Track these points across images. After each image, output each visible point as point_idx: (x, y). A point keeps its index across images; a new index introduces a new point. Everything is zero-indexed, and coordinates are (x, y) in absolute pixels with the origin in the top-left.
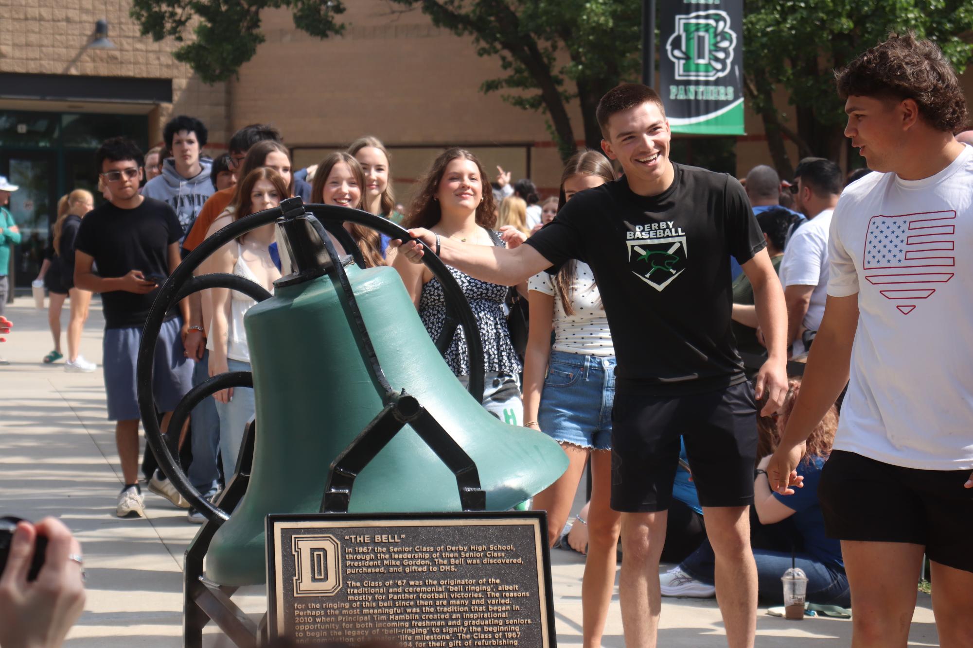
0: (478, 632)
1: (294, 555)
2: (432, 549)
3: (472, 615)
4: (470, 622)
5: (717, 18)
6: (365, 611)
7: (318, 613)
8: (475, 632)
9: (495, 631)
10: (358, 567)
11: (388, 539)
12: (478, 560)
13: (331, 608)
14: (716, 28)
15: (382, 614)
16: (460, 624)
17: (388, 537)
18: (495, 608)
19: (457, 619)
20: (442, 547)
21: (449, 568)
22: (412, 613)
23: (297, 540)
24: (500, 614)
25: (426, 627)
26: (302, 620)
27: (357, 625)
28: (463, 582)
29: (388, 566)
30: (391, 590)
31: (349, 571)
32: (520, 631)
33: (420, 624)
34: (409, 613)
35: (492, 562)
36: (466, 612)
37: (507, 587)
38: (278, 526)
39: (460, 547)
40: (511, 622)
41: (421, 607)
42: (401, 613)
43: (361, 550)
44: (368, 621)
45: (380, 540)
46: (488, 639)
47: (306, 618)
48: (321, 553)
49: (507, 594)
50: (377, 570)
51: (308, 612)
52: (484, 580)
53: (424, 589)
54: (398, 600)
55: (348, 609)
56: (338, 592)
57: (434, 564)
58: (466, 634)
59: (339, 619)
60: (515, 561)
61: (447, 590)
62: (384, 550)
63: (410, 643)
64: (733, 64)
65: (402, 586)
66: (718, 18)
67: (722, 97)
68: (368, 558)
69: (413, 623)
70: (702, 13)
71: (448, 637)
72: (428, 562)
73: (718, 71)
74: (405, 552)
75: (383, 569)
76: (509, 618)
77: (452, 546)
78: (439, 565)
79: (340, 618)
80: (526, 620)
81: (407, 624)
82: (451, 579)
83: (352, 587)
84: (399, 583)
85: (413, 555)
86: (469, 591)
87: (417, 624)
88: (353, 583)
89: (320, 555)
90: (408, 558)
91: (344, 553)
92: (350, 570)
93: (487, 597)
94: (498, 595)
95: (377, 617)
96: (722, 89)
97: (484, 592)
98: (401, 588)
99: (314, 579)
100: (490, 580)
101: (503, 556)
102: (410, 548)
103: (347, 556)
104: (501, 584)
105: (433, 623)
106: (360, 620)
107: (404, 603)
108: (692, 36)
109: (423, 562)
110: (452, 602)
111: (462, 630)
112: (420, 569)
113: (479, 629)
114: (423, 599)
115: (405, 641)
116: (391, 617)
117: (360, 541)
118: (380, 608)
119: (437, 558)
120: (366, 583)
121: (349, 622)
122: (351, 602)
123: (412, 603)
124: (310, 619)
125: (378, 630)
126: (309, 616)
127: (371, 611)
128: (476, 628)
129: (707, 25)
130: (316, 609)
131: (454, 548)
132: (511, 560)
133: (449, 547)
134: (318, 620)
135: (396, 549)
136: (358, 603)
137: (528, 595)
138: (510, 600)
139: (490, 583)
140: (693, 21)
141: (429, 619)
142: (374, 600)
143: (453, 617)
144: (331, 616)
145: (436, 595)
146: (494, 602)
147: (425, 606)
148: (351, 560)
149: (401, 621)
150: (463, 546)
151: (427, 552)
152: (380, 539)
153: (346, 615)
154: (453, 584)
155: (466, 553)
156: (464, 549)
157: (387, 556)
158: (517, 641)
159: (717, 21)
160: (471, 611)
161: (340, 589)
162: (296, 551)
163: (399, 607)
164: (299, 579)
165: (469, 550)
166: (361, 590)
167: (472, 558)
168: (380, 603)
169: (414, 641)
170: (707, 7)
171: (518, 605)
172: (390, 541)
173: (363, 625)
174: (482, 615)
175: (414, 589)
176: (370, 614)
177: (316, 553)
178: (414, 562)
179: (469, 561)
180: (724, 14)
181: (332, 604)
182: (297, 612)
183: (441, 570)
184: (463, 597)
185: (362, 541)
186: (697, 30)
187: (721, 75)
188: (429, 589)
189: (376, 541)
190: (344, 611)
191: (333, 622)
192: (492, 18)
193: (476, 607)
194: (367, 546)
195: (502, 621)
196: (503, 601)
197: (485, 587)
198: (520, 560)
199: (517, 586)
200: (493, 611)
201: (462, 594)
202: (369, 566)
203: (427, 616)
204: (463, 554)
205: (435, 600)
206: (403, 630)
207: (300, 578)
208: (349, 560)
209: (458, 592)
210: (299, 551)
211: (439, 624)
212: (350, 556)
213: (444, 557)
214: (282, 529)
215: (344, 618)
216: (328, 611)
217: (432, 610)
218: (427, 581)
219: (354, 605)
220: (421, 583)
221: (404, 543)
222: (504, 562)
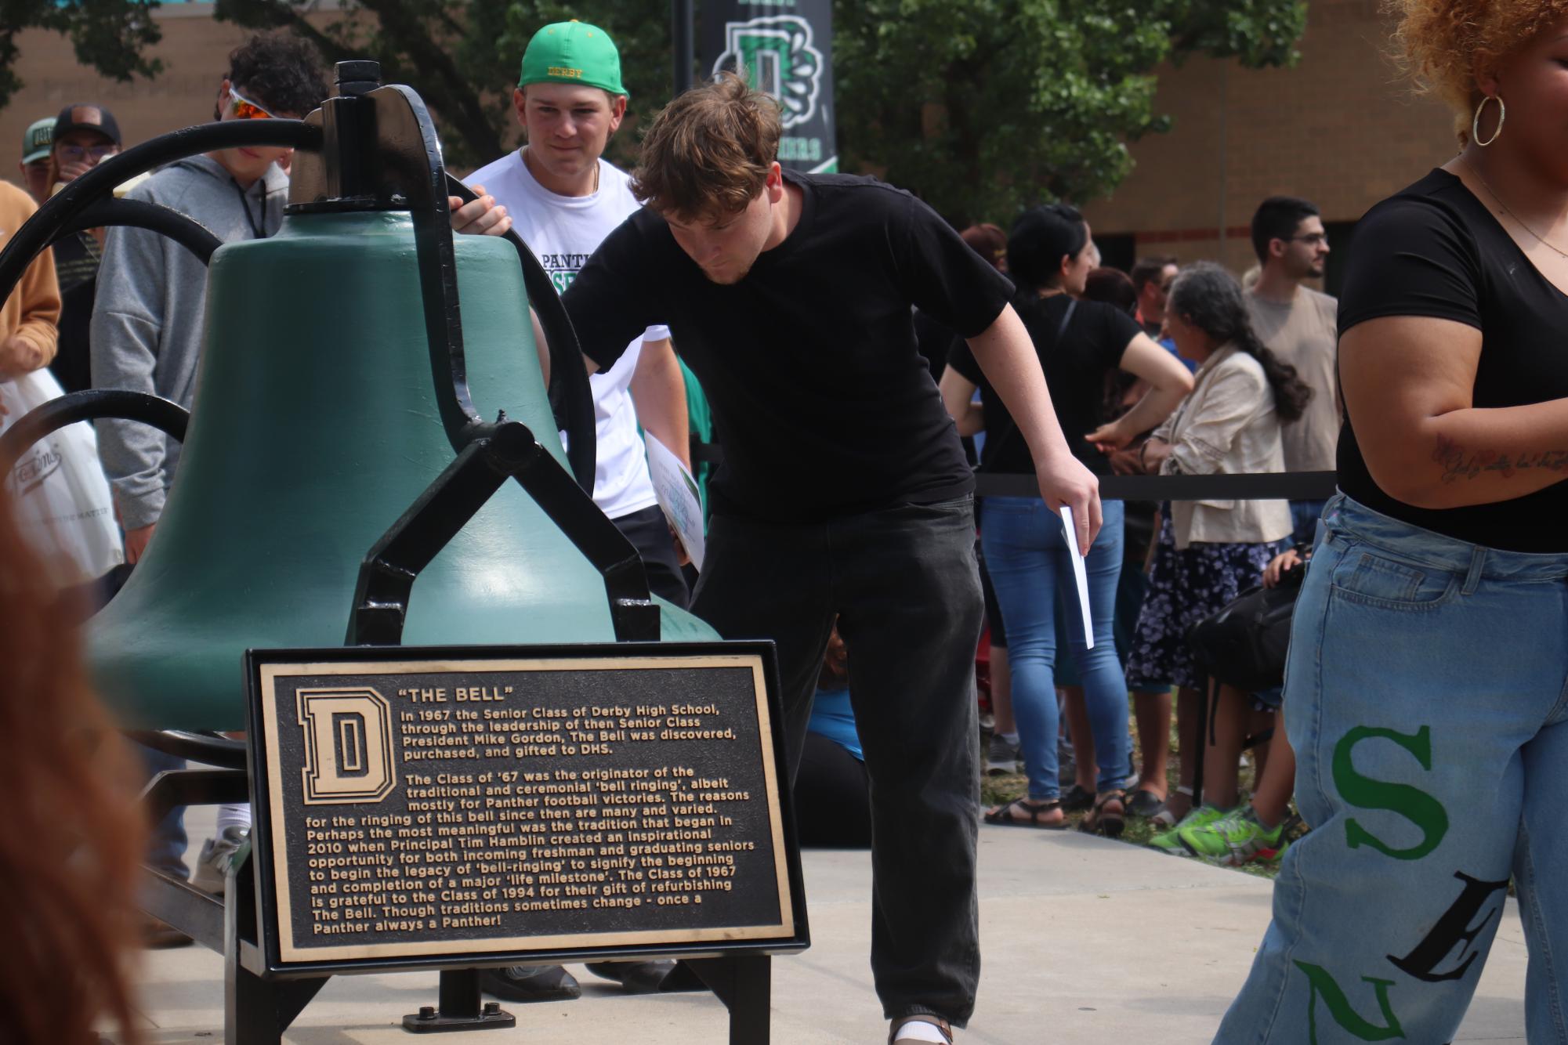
0: (656, 867)
1: (302, 726)
2: (564, 713)
3: (643, 835)
4: (641, 848)
5: (791, 28)
6: (442, 830)
7: (352, 835)
8: (651, 867)
9: (689, 864)
10: (426, 748)
11: (481, 696)
12: (651, 734)
13: (376, 825)
14: (791, 44)
15: (473, 836)
16: (622, 852)
17: (481, 692)
18: (687, 822)
19: (616, 844)
20: (584, 710)
21: (597, 748)
22: (531, 832)
23: (305, 697)
24: (697, 833)
25: (558, 859)
26: (321, 848)
27: (428, 855)
28: (625, 774)
29: (482, 747)
30: (490, 791)
31: (408, 755)
32: (735, 863)
33: (547, 853)
34: (526, 834)
35: (677, 737)
36: (634, 830)
37: (706, 783)
38: (269, 672)
39: (617, 709)
40: (718, 847)
41: (548, 821)
42: (511, 834)
43: (430, 715)
44: (448, 850)
45: (466, 697)
46: (677, 880)
47: (329, 845)
48: (354, 722)
49: (709, 796)
50: (462, 753)
51: (333, 833)
52: (665, 770)
53: (552, 788)
54: (504, 809)
55: (410, 827)
56: (390, 794)
57: (569, 741)
58: (635, 870)
59: (393, 847)
60: (720, 734)
61: (596, 789)
62: (474, 715)
63: (531, 889)
64: (819, 102)
65: (511, 782)
66: (794, 29)
67: (804, 156)
68: (445, 732)
69: (535, 851)
70: (768, 20)
71: (601, 877)
72: (557, 737)
73: (795, 113)
74: (514, 719)
75: (473, 750)
76: (714, 840)
77: (602, 708)
78: (579, 743)
79: (394, 844)
80: (745, 844)
81: (523, 855)
82: (603, 768)
83: (415, 786)
84: (506, 776)
85: (529, 725)
86: (637, 792)
87: (543, 854)
88: (417, 778)
89: (352, 725)
90: (519, 731)
91: (398, 722)
92: (409, 753)
93: (670, 802)
94: (691, 797)
95: (466, 842)
96: (802, 143)
97: (665, 792)
98: (508, 788)
99: (342, 773)
100: (675, 770)
101: (698, 724)
102: (524, 712)
103: (404, 727)
104: (695, 777)
105: (572, 850)
106: (434, 848)
107: (515, 814)
108: (752, 56)
109: (548, 738)
110: (606, 811)
111: (628, 863)
112: (543, 751)
113: (659, 862)
114: (551, 807)
115: (520, 885)
116: (492, 841)
117: (428, 698)
118: (472, 824)
119: (574, 729)
120: (442, 778)
121: (414, 852)
122: (414, 813)
123: (531, 815)
124: (337, 847)
125: (468, 866)
126: (335, 841)
127: (454, 831)
128: (652, 860)
129: (777, 40)
130: (348, 828)
131: (605, 712)
132: (713, 733)
133: (596, 710)
134: (353, 848)
135: (496, 714)
136: (429, 816)
137: (747, 798)
138: (714, 808)
139: (676, 775)
140: (755, 33)
141: (565, 845)
142: (458, 809)
143: (609, 840)
144: (376, 840)
145: (575, 798)
146: (684, 810)
147: (556, 820)
148: (412, 735)
149: (512, 848)
150: (622, 706)
151: (554, 719)
152: (464, 694)
153: (407, 837)
154: (606, 778)
155: (627, 719)
156: (624, 713)
157: (480, 727)
158: (730, 883)
159: (792, 33)
160: (641, 829)
161: (393, 790)
162: (304, 718)
163: (507, 822)
164: (312, 771)
165: (634, 716)
166: (433, 790)
167: (637, 729)
168: (470, 814)
169: (537, 885)
170: (775, 11)
171: (729, 816)
172: (485, 698)
173: (439, 858)
174: (663, 834)
175: (535, 788)
176: (451, 835)
177: (343, 723)
178: (532, 737)
179: (635, 736)
180: (801, 22)
181: (377, 819)
182: (311, 834)
183: (584, 752)
184: (626, 802)
185: (432, 699)
186: (761, 46)
187: (800, 119)
188: (562, 788)
189: (459, 699)
190: (402, 832)
191: (381, 852)
192: (405, 56)
193: (651, 821)
194: (442, 709)
195: (700, 845)
196: (701, 809)
197: (666, 783)
198: (729, 733)
199: (725, 781)
200: (684, 828)
201: (625, 797)
202: (447, 747)
203: (560, 838)
204: (622, 721)
205: (573, 808)
206: (515, 866)
207: (315, 772)
208: (408, 735)
209: (617, 792)
210: (311, 719)
211: (583, 852)
212: (410, 727)
213: (587, 727)
214: (276, 677)
215: (402, 844)
216: (372, 831)
217: (569, 826)
218: (557, 774)
219: (421, 819)
220: (547, 776)
221: (511, 702)
222: (699, 736)
